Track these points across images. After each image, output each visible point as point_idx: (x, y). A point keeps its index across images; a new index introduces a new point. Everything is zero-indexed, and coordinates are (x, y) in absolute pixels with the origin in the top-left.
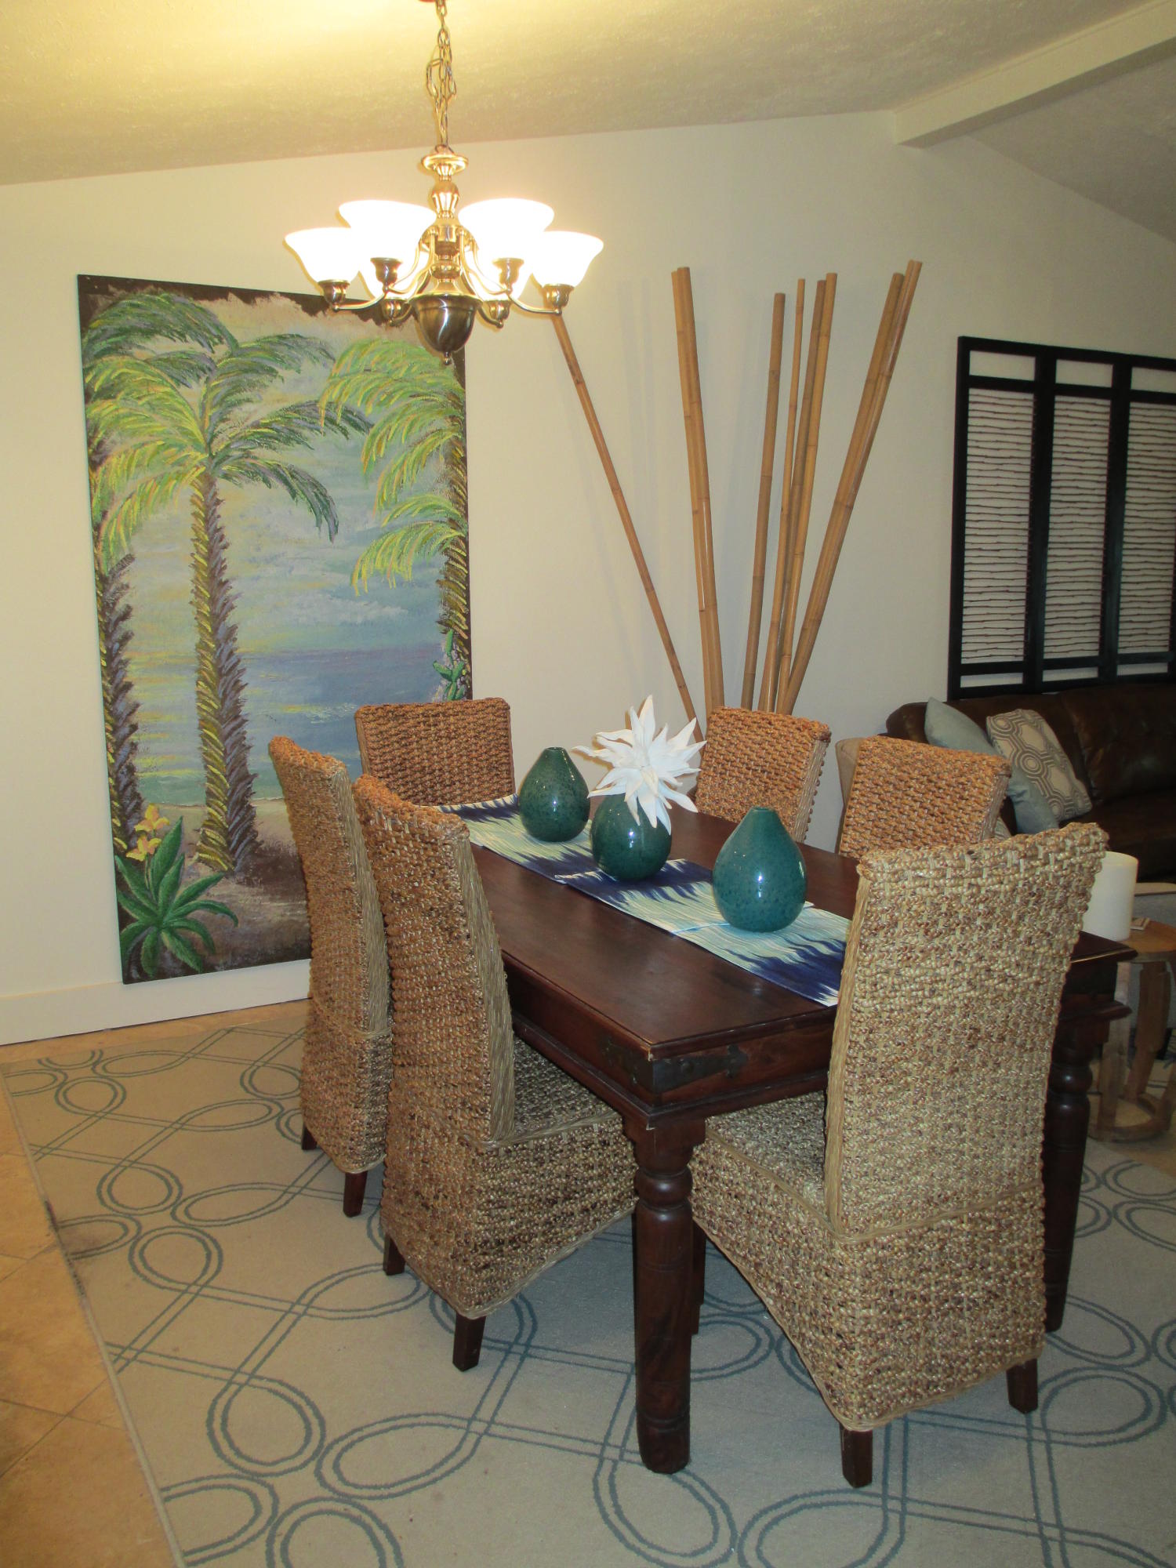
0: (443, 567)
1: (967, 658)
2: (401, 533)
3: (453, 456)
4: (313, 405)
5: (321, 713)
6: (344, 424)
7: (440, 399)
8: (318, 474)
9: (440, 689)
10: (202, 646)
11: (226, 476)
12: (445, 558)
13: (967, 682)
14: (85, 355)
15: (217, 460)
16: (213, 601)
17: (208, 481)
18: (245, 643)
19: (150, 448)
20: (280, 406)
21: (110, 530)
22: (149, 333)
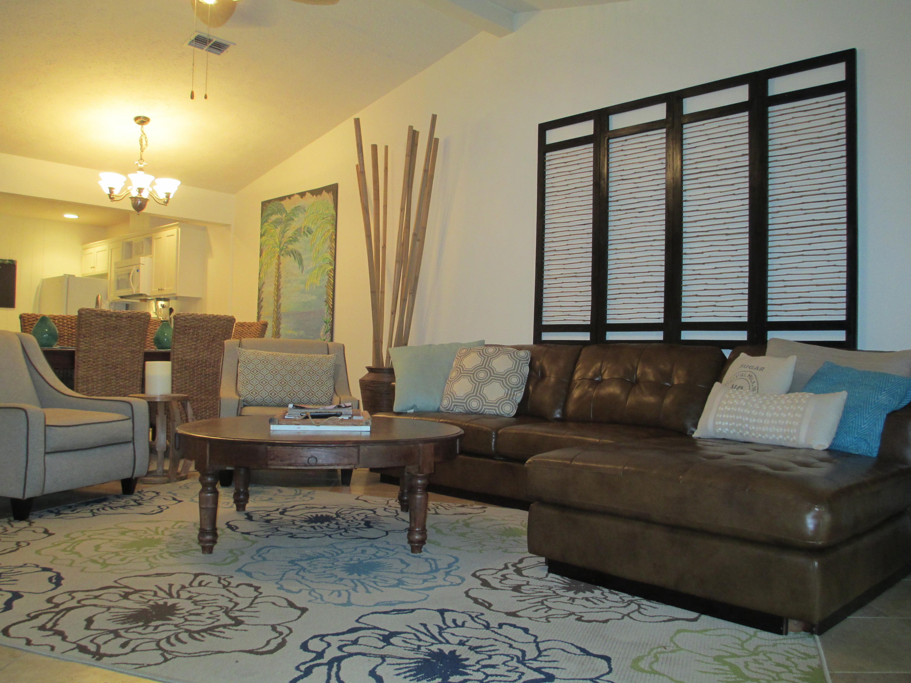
0: (327, 280)
1: (546, 322)
2: (318, 268)
3: (331, 238)
4: (301, 228)
5: (296, 334)
6: (307, 233)
7: (329, 218)
8: (301, 251)
9: (324, 327)
10: (274, 310)
11: (283, 255)
12: (328, 277)
13: (546, 336)
14: (262, 222)
15: (281, 250)
16: (277, 296)
17: (279, 257)
18: (283, 310)
19: (270, 249)
20: (294, 230)
21: (262, 275)
22: (271, 215)
